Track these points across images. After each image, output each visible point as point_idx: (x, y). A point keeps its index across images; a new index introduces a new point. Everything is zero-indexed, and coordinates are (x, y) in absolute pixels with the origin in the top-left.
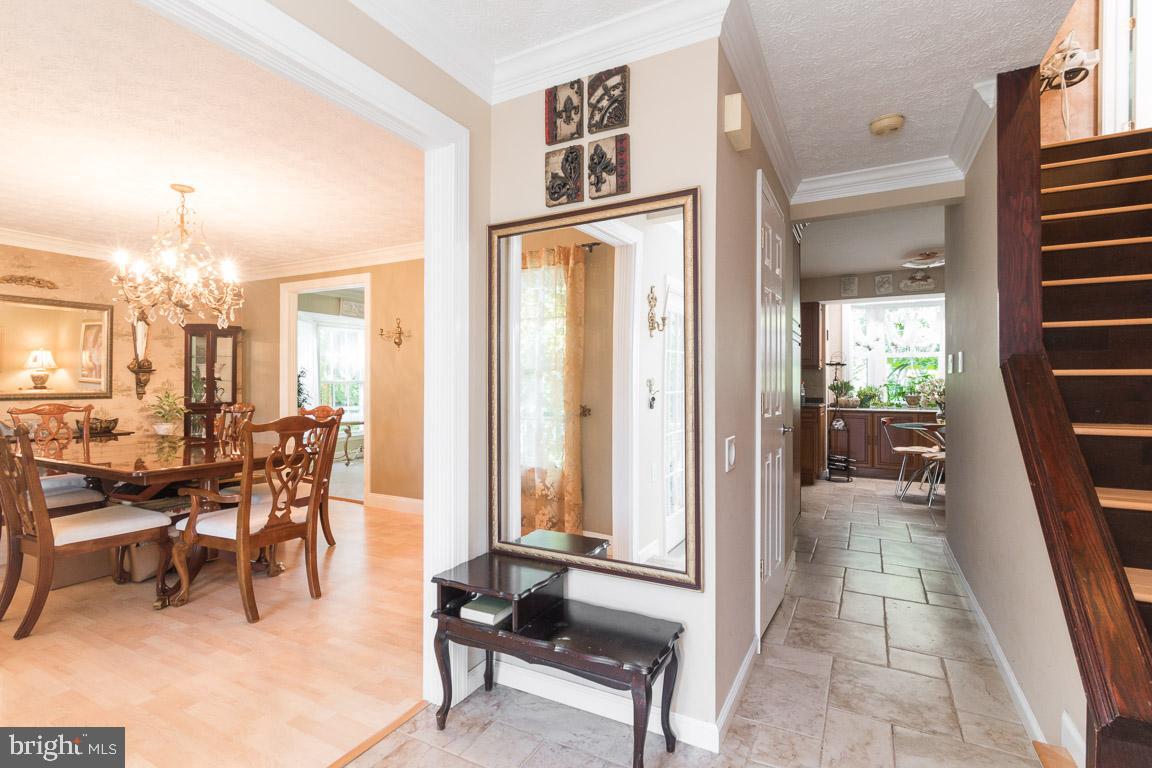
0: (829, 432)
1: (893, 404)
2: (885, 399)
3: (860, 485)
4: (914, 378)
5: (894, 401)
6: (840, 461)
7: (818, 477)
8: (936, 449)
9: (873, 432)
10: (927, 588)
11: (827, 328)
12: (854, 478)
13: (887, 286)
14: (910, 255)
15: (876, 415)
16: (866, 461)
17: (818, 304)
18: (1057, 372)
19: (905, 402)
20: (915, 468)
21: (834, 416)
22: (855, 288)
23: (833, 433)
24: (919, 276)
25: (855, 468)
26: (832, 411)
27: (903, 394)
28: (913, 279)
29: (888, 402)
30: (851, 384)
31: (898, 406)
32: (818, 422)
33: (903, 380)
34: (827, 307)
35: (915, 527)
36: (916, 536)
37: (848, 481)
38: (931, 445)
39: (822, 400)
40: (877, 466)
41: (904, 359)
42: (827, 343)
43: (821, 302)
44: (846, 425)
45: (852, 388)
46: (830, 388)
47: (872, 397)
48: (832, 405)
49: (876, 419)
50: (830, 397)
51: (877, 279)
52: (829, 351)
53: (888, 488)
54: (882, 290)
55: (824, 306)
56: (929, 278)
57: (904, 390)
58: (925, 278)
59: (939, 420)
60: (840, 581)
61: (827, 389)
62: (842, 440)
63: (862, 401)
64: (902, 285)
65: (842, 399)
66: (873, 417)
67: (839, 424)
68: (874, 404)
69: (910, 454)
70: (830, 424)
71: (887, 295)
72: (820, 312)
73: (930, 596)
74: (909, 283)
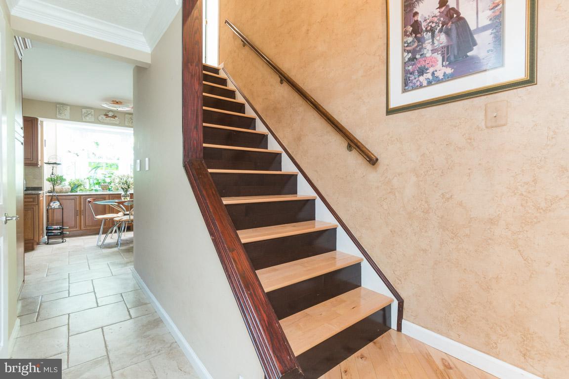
0: (47, 210)
1: (92, 190)
2: (87, 187)
3: (71, 243)
4: (106, 174)
5: (93, 188)
6: (57, 229)
7: (38, 244)
8: (121, 214)
9: (80, 208)
10: (129, 307)
11: (45, 138)
12: (67, 239)
13: (90, 116)
14: (106, 100)
15: (82, 197)
16: (75, 227)
17: (37, 119)
18: (210, 171)
19: (100, 188)
20: (109, 227)
21: (51, 199)
22: (67, 112)
23: (50, 211)
24: (110, 114)
25: (68, 233)
26: (49, 196)
27: (99, 183)
28: (106, 115)
29: (89, 188)
30: (64, 177)
31: (96, 190)
32: (38, 204)
33: (100, 175)
34: (45, 124)
35: (113, 264)
36: (116, 270)
37: (63, 242)
38: (118, 212)
39: (40, 189)
40: (83, 228)
41: (99, 163)
42: (45, 149)
43: (40, 119)
44: (61, 204)
45: (65, 180)
46: (48, 180)
47: (80, 185)
48: (49, 192)
49: (82, 200)
50: (47, 186)
51: (84, 111)
52: (46, 153)
53: (92, 241)
54: (88, 118)
55: (42, 122)
56: (116, 117)
57: (100, 181)
58: (114, 117)
59: (122, 198)
60: (65, 329)
61: (45, 181)
62: (58, 216)
63: (72, 190)
64: (100, 118)
65: (57, 188)
66: (80, 197)
67: (55, 205)
68: (81, 190)
69: (106, 219)
70: (49, 205)
71: (89, 122)
72: (39, 126)
73: (132, 311)
74: (104, 117)
